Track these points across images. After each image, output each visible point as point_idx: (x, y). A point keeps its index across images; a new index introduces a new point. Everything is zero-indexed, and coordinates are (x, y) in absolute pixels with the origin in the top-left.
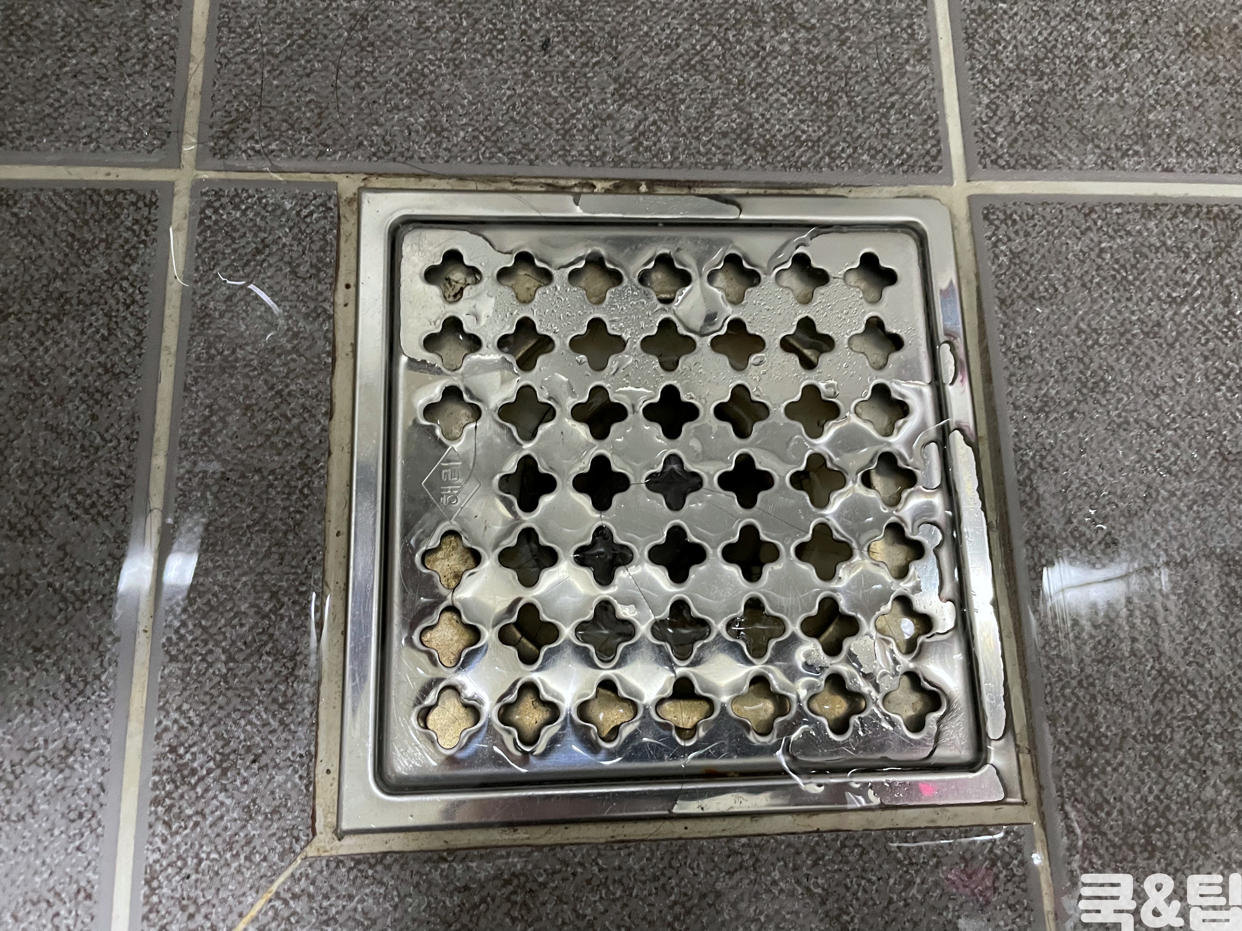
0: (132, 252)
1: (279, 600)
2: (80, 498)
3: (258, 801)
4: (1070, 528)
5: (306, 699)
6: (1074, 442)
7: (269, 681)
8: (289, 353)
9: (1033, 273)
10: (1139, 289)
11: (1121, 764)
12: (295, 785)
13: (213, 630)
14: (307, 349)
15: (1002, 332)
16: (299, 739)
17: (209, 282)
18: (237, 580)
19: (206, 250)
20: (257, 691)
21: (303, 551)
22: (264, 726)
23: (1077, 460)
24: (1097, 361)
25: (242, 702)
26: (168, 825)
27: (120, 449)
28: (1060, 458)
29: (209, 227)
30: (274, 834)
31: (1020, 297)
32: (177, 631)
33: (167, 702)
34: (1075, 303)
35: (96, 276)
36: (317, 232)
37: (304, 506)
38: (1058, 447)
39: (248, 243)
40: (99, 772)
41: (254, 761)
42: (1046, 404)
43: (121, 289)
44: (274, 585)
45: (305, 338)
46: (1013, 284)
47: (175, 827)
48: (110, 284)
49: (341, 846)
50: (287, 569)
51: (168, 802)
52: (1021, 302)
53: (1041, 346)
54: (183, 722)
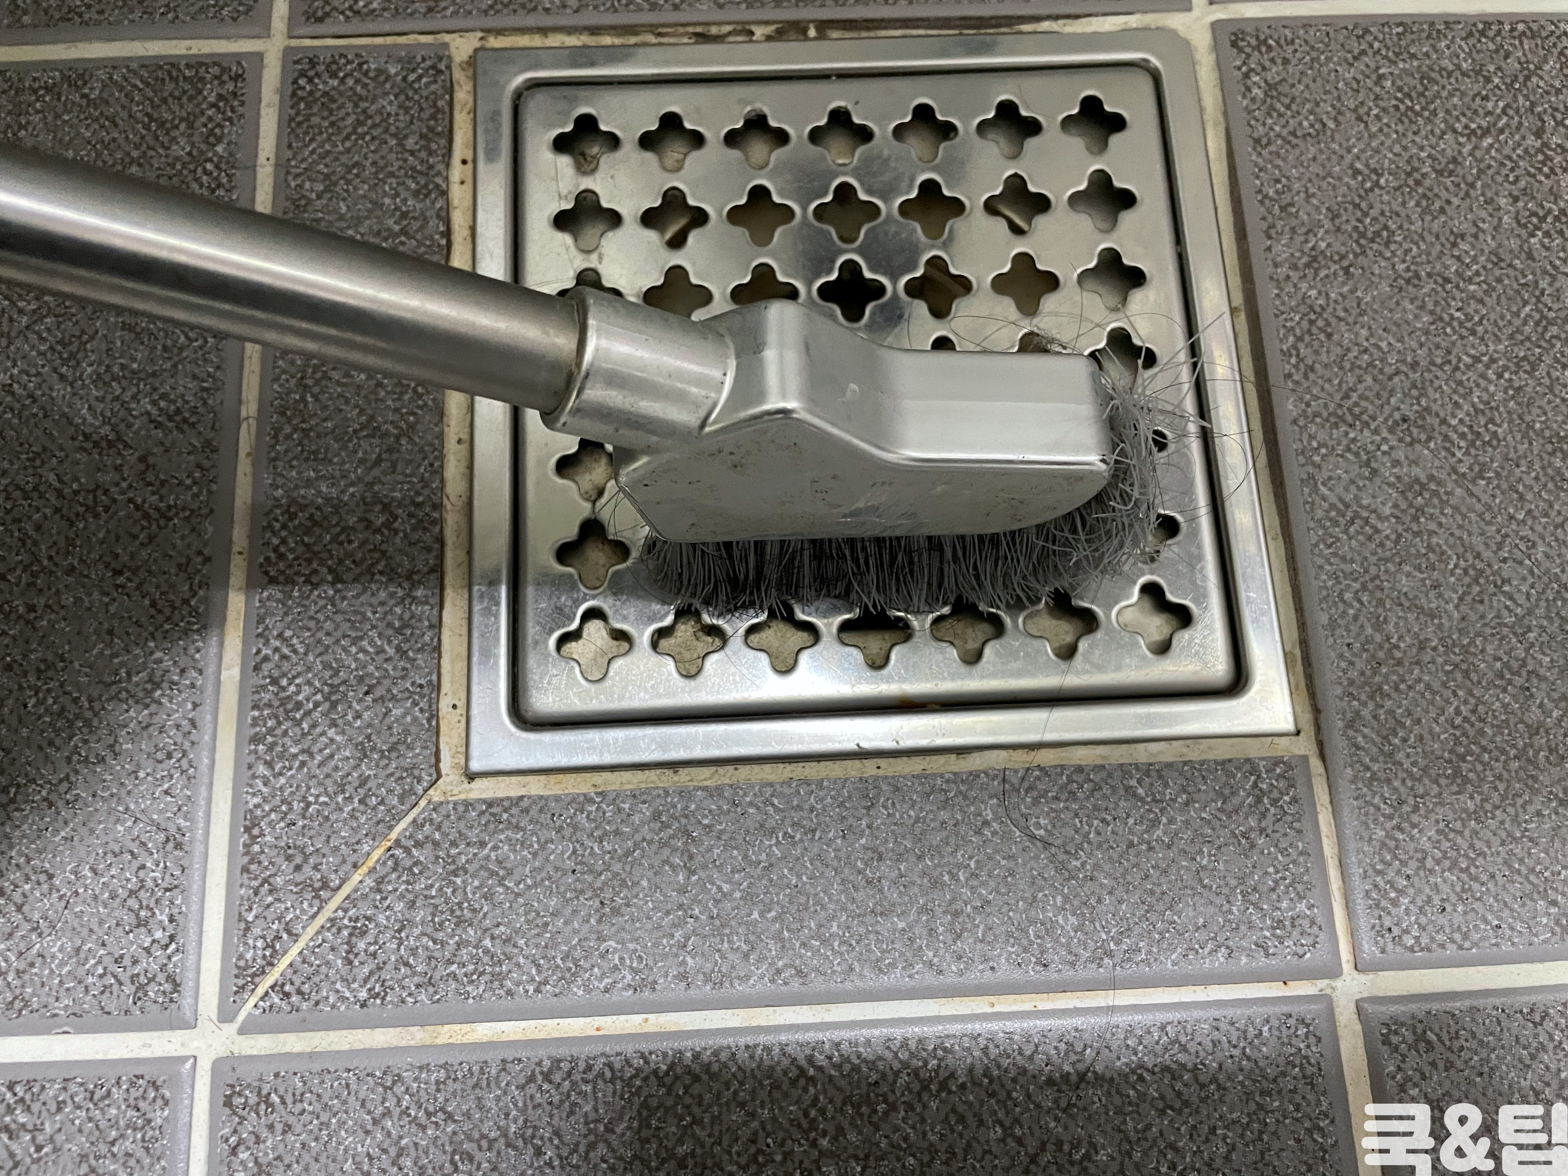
0: (217, 131)
1: (391, 513)
2: (163, 404)
3: (373, 738)
4: (1348, 403)
5: (426, 623)
6: (1351, 303)
7: (382, 604)
8: (397, 235)
9: (1294, 107)
10: (1428, 120)
11: (1419, 680)
12: (415, 719)
13: (316, 548)
14: (417, 231)
15: (1257, 177)
16: (419, 668)
17: (304, 160)
18: (342, 492)
19: (299, 124)
20: (369, 614)
21: (419, 456)
22: (378, 653)
23: (1355, 323)
24: (1378, 206)
25: (353, 628)
26: (269, 764)
27: (206, 349)
28: (1333, 321)
29: (302, 98)
30: (392, 775)
31: (1278, 136)
32: (276, 550)
33: (267, 628)
34: (1348, 140)
35: (177, 159)
36: (427, 98)
37: (418, 407)
38: (1330, 310)
39: (348, 114)
40: (189, 706)
41: (367, 693)
42: (1315, 259)
43: (206, 172)
44: (386, 496)
45: (414, 218)
46: (1269, 121)
47: (278, 767)
48: (192, 167)
49: (471, 790)
50: (400, 478)
51: (270, 739)
52: (1279, 142)
53: (1307, 191)
54: (286, 651)
